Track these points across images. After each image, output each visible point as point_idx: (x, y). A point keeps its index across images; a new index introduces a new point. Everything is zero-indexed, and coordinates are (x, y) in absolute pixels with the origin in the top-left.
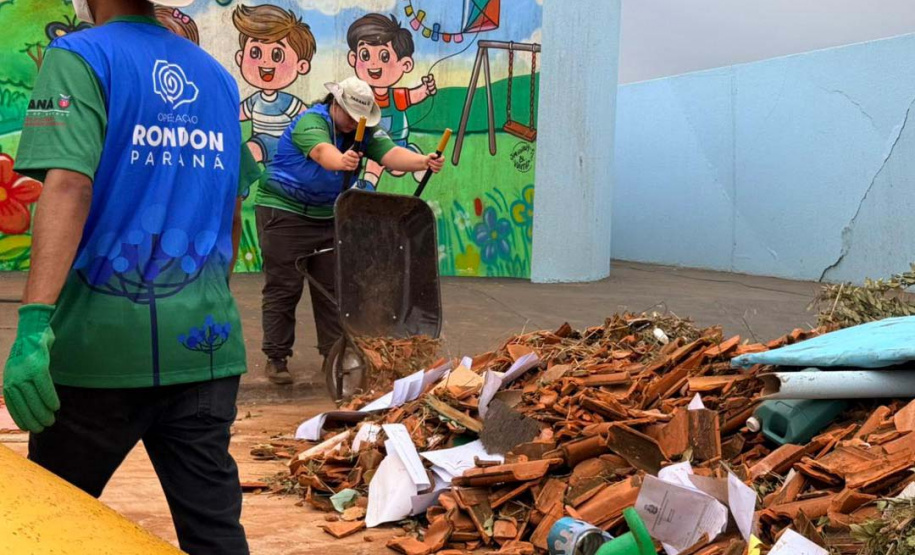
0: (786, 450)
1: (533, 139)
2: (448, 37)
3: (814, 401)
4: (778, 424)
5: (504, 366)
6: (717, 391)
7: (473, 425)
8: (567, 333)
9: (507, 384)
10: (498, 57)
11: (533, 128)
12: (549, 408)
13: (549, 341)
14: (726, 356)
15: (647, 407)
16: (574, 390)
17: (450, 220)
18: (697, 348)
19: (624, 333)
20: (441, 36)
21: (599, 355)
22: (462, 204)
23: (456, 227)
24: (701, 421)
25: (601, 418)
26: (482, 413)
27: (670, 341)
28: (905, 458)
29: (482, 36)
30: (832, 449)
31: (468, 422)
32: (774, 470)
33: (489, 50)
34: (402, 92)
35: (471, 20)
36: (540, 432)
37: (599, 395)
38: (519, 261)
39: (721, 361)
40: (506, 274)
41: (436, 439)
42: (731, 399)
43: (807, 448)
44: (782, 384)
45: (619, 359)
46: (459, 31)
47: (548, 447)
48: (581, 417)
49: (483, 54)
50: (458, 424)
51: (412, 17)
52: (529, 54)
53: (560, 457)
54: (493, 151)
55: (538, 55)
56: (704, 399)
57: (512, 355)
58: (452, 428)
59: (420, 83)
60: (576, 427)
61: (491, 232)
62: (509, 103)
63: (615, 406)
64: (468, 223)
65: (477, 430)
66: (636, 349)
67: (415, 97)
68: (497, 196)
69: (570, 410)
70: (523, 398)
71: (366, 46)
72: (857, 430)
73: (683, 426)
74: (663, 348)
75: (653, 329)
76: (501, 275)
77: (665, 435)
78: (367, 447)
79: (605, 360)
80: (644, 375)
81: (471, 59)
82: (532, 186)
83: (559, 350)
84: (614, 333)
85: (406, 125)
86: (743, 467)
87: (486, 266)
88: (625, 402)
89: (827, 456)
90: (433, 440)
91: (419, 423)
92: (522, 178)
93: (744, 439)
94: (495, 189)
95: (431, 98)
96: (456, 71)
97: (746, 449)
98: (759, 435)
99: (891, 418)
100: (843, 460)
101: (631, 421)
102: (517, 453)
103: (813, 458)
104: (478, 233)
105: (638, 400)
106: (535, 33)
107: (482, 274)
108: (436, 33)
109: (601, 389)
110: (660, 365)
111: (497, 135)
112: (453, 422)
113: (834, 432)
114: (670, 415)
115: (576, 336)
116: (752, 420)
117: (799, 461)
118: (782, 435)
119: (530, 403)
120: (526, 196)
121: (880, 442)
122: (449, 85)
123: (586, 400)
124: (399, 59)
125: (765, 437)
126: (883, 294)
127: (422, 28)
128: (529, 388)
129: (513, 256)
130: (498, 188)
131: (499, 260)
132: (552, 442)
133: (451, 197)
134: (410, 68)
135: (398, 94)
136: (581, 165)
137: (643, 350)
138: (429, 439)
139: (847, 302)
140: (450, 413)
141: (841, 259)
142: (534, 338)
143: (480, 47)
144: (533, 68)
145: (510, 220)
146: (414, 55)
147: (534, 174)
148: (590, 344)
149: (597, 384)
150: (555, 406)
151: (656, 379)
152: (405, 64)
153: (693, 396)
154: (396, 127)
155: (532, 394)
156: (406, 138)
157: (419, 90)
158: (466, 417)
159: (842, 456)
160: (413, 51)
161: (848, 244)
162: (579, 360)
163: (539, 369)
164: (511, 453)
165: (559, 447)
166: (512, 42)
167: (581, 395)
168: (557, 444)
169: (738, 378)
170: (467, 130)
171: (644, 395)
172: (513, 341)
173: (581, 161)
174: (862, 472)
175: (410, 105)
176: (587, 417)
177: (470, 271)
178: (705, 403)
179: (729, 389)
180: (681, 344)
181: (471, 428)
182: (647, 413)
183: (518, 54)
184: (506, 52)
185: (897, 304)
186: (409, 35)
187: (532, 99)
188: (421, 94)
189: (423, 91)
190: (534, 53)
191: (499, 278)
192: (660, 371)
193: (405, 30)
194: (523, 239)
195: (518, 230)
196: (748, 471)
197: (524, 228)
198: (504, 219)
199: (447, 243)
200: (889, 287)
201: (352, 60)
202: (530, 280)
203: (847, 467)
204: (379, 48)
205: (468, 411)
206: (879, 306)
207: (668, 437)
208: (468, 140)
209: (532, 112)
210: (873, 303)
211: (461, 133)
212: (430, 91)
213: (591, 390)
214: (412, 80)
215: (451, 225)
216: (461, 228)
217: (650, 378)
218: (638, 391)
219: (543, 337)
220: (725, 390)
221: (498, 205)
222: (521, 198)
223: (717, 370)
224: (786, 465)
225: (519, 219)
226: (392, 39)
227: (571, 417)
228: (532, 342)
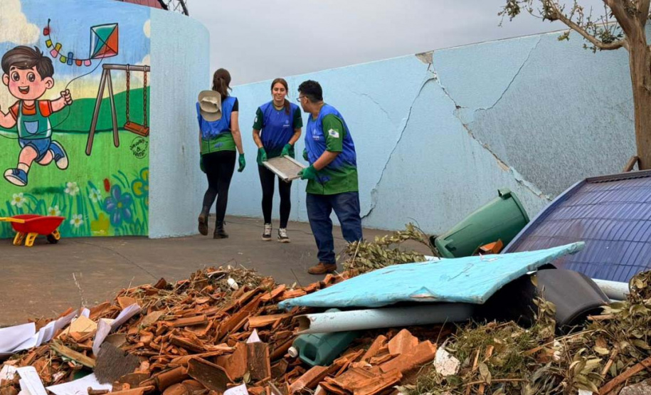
0: (316, 370)
1: (147, 134)
2: (79, 62)
3: (334, 334)
4: (310, 351)
5: (114, 314)
6: (269, 327)
7: (89, 362)
8: (163, 285)
9: (115, 328)
10: (118, 77)
11: (146, 127)
12: (147, 345)
13: (149, 293)
14: (276, 300)
15: (218, 342)
16: (166, 330)
17: (86, 196)
18: (256, 293)
19: (205, 284)
20: (74, 61)
21: (185, 302)
22: (95, 183)
23: (90, 200)
24: (256, 351)
25: (185, 351)
26: (95, 353)
27: (240, 287)
28: (393, 375)
29: (106, 61)
30: (346, 369)
31: (84, 360)
32: (307, 386)
33: (112, 71)
34: (45, 103)
35: (97, 50)
36: (140, 364)
37: (184, 333)
38: (140, 224)
39: (272, 304)
40: (130, 234)
41: (60, 375)
42: (278, 333)
43: (329, 369)
44: (311, 322)
45: (200, 304)
46: (88, 58)
47: (144, 377)
48: (170, 351)
49: (107, 74)
50: (76, 363)
51: (52, 48)
52: (142, 73)
53: (153, 384)
54: (117, 144)
55: (148, 73)
56: (260, 333)
57: (121, 305)
58: (72, 366)
59: (59, 96)
60: (166, 360)
61: (117, 203)
62: (128, 109)
63: (195, 341)
64: (99, 198)
65: (91, 366)
66: (214, 296)
67: (55, 106)
68: (121, 177)
69: (163, 346)
70: (127, 339)
71: (16, 70)
72: (363, 354)
73: (242, 355)
74: (234, 292)
75: (228, 279)
76: (126, 234)
77: (230, 363)
78: (6, 384)
79: (190, 306)
80: (218, 316)
81: (97, 77)
82: (147, 168)
83: (156, 300)
84: (197, 285)
85: (49, 127)
86: (286, 384)
87: (115, 228)
88: (204, 337)
89: (342, 376)
90: (57, 376)
91: (46, 363)
92: (140, 163)
93: (287, 363)
94: (119, 172)
95: (68, 107)
96: (87, 87)
97: (289, 369)
98: (297, 359)
99: (386, 345)
100: (353, 378)
101: (204, 355)
102: (122, 382)
103: (332, 377)
104: (108, 204)
105: (213, 335)
106: (145, 58)
107: (112, 234)
108: (70, 59)
109: (186, 328)
110: (230, 307)
111: (120, 132)
112: (73, 362)
113: (348, 355)
114: (234, 348)
115: (170, 288)
116: (292, 349)
117: (323, 380)
118: (313, 359)
119: (133, 343)
120: (142, 175)
121: (378, 363)
122: (82, 97)
123: (174, 339)
124: (43, 79)
125: (301, 360)
126: (388, 247)
127: (59, 56)
128: (133, 331)
129: (135, 220)
130: (121, 171)
131: (124, 223)
132: (148, 372)
133: (86, 179)
134: (51, 85)
135: (43, 105)
136: (183, 152)
137: (218, 297)
138: (54, 375)
139: (363, 253)
140: (71, 354)
141: (371, 211)
142: (138, 291)
143: (104, 69)
144: (145, 83)
145: (131, 193)
146: (53, 76)
147: (148, 160)
148: (179, 294)
149: (182, 325)
150: (151, 344)
151: (226, 319)
152: (47, 82)
153: (252, 331)
154: (42, 129)
155: (134, 335)
156: (50, 137)
157: (59, 101)
158: (84, 356)
159: (353, 374)
160: (52, 73)
161: (375, 200)
162: (171, 306)
163: (141, 315)
164: (117, 382)
165: (152, 377)
166: (129, 65)
167: (170, 334)
168: (151, 374)
169: (283, 316)
170: (96, 129)
171: (217, 332)
172: (123, 293)
173: (183, 149)
174: (365, 387)
175: (52, 112)
176: (174, 351)
177: (102, 233)
178: (260, 337)
179: (277, 325)
180: (246, 290)
181: (87, 365)
182: (217, 347)
183: (133, 73)
184: (124, 72)
185: (398, 254)
186: (50, 61)
187: (145, 105)
188: (60, 104)
189: (62, 101)
190: (145, 72)
191: (124, 236)
192: (231, 311)
193: (46, 57)
194: (142, 207)
195: (137, 201)
196: (289, 387)
197: (142, 199)
198: (127, 193)
199: (84, 214)
200: (392, 242)
201: (6, 80)
202: (147, 237)
203: (355, 383)
204: (27, 71)
205: (85, 352)
206: (385, 256)
207: (233, 364)
208: (97, 137)
209: (145, 115)
210: (381, 253)
211: (92, 132)
212: (67, 102)
213: (178, 330)
214: (53, 94)
215: (87, 200)
216: (94, 201)
217: (222, 318)
218: (213, 328)
219: (144, 289)
220: (274, 326)
221: (122, 182)
222: (139, 178)
223: (270, 310)
224: (314, 382)
225: (139, 192)
226: (37, 65)
227: (163, 352)
228: (137, 294)
